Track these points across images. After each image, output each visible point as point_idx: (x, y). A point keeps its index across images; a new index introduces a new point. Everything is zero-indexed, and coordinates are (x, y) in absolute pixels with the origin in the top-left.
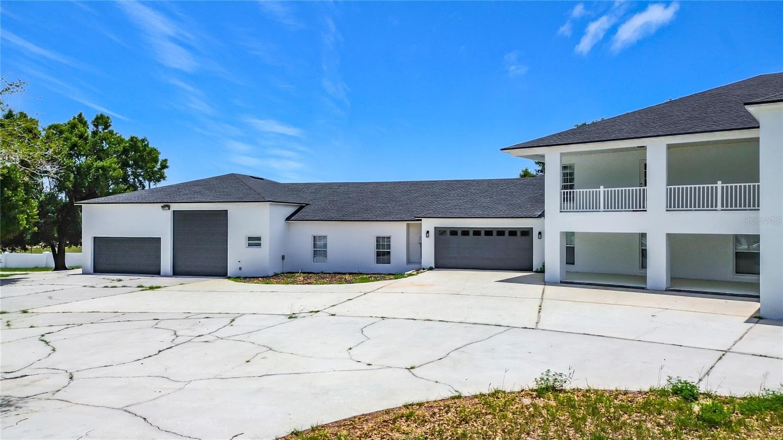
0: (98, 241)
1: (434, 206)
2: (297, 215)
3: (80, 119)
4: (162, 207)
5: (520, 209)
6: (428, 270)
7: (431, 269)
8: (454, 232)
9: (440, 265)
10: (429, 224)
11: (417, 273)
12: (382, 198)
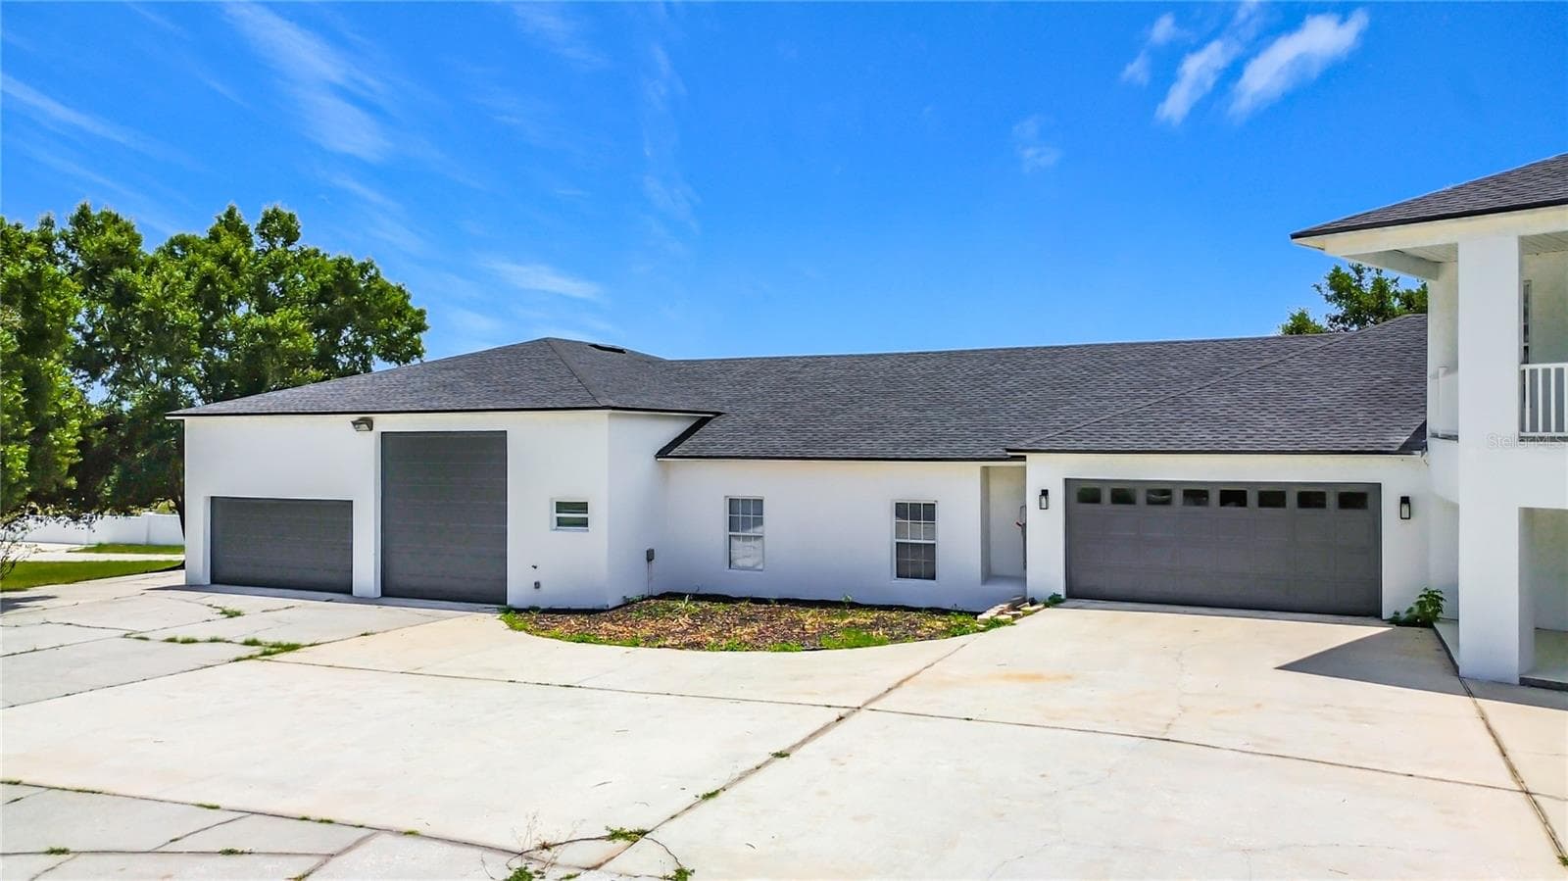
0: (221, 507)
1: (1061, 418)
2: (687, 442)
3: (231, 222)
4: (354, 423)
5: (1335, 426)
6: (1047, 606)
7: (1054, 601)
8: (1123, 494)
9: (1079, 592)
10: (1048, 472)
11: (1015, 617)
12: (915, 395)
